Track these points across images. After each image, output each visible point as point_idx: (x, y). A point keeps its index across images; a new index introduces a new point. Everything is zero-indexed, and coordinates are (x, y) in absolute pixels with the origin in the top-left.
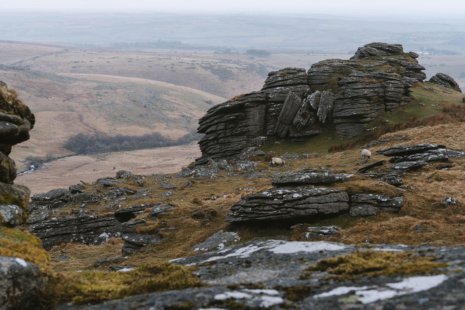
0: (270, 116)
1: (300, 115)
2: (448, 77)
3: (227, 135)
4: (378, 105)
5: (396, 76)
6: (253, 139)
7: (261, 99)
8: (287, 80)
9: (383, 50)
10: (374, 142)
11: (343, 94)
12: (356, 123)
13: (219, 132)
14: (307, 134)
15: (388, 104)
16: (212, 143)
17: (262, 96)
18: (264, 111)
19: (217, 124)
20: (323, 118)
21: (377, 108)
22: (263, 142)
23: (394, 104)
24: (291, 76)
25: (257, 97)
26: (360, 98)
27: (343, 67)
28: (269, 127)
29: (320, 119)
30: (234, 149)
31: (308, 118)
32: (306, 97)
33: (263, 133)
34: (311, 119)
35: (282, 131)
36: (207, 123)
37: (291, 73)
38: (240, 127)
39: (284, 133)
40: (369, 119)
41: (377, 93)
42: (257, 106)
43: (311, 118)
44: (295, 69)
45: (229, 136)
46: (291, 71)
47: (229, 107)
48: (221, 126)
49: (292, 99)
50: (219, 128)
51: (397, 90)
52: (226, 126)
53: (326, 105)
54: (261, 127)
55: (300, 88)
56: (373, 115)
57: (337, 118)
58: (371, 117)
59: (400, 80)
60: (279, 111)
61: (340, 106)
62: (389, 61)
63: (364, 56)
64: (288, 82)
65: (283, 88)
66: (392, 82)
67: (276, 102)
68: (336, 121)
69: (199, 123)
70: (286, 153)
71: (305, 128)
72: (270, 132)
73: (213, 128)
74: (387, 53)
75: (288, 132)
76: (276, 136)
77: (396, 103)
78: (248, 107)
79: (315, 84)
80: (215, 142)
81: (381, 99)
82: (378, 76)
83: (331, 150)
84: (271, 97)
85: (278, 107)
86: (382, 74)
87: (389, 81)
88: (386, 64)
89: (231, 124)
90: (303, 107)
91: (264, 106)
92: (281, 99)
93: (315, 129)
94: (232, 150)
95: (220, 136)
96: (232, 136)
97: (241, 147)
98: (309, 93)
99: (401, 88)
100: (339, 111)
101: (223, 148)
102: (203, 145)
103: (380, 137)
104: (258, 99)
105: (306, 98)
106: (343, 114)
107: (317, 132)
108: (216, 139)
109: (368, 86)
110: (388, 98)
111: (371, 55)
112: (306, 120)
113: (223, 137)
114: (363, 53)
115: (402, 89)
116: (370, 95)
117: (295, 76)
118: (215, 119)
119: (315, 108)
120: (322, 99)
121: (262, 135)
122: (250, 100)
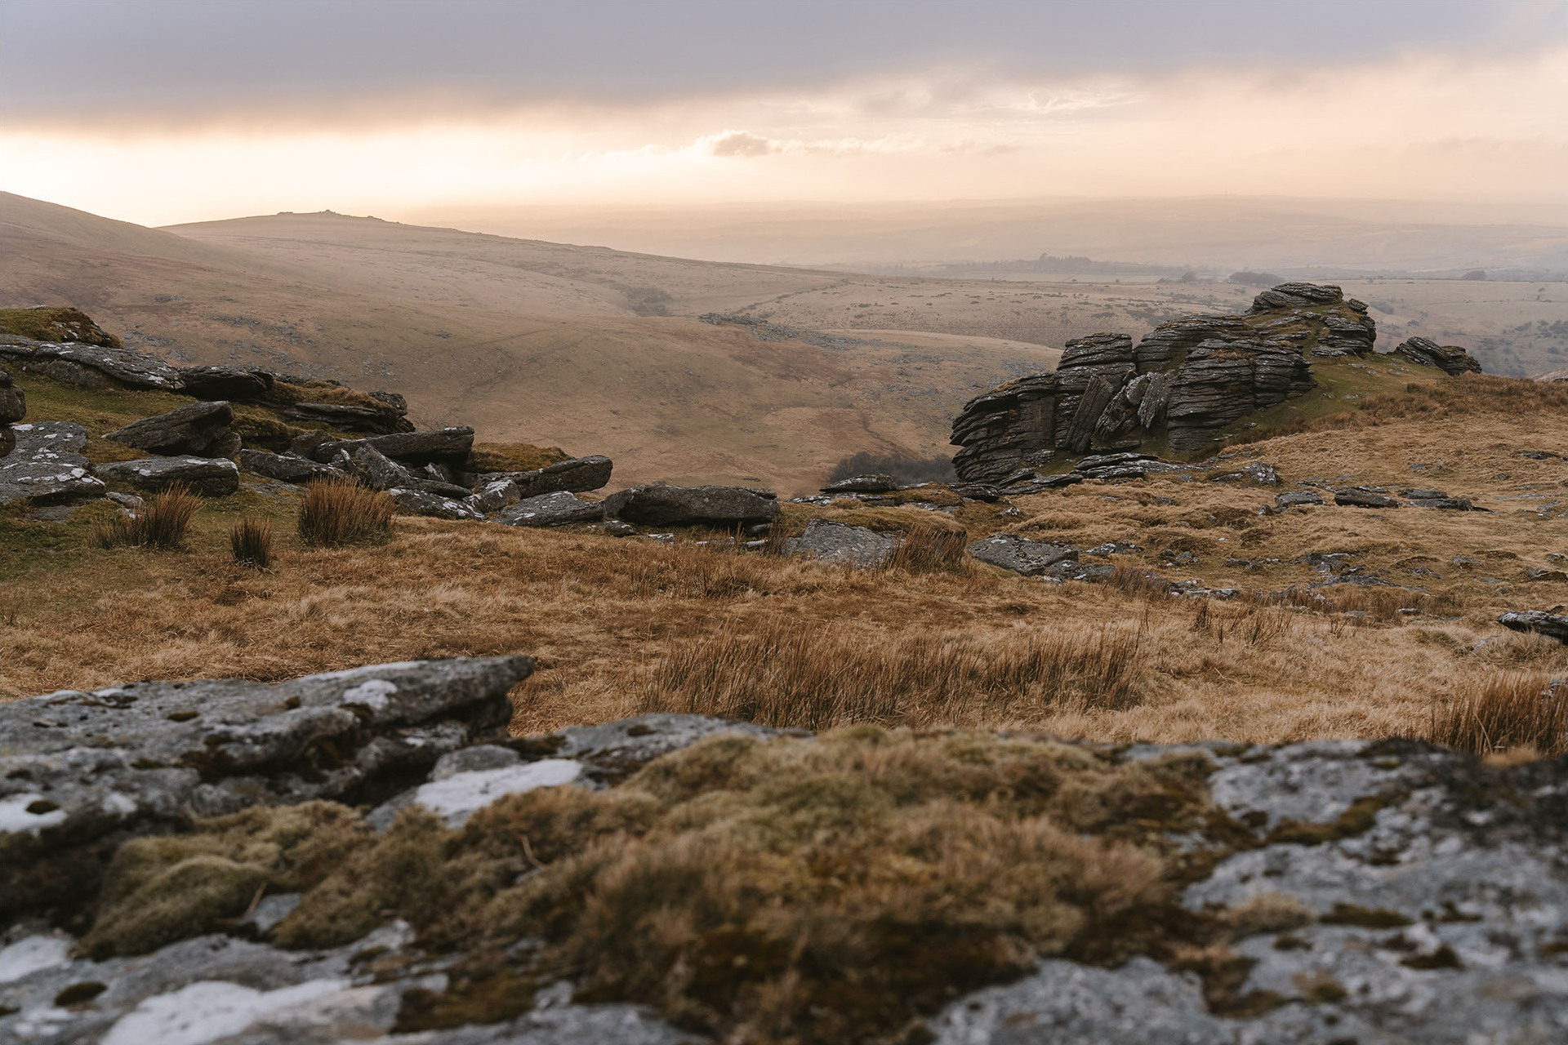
0: (1061, 416)
1: (1107, 414)
3: (990, 448)
4: (1240, 397)
6: (1031, 455)
7: (1045, 388)
8: (1094, 354)
9: (1301, 296)
11: (1180, 378)
12: (1196, 428)
13: (980, 443)
14: (1119, 447)
15: (1258, 395)
16: (970, 462)
17: (1047, 382)
18: (1051, 408)
19: (976, 428)
20: (1148, 419)
21: (1237, 403)
22: (1046, 460)
23: (1272, 395)
24: (1102, 347)
26: (1204, 384)
27: (1201, 330)
28: (1059, 435)
29: (1142, 420)
30: (999, 470)
31: (1123, 418)
32: (1125, 385)
33: (1049, 442)
34: (1128, 422)
35: (1079, 441)
36: (963, 428)
37: (1102, 343)
38: (1009, 434)
39: (1082, 444)
40: (1220, 420)
41: (1238, 375)
42: (1039, 399)
43: (1127, 419)
44: (1110, 336)
45: (993, 450)
46: (1102, 340)
47: (990, 400)
48: (982, 433)
49: (1097, 386)
50: (978, 436)
51: (1278, 370)
52: (989, 432)
53: (1156, 396)
54: (1046, 435)
55: (1116, 368)
56: (1228, 414)
57: (1171, 419)
58: (1224, 418)
59: (1288, 354)
60: (1075, 408)
61: (1176, 399)
62: (1305, 318)
63: (1263, 309)
64: (1095, 358)
65: (1085, 368)
66: (1271, 356)
67: (1072, 392)
68: (1172, 424)
69: (953, 428)
71: (1118, 433)
72: (1061, 443)
73: (970, 436)
74: (1305, 303)
75: (1089, 443)
77: (1276, 394)
78: (1023, 400)
79: (1148, 361)
80: (976, 460)
81: (1245, 387)
82: (1247, 346)
84: (1063, 383)
85: (1074, 401)
88: (1297, 322)
89: (996, 428)
90: (1116, 401)
91: (1052, 399)
92: (1080, 387)
93: (1134, 438)
94: (996, 473)
95: (982, 450)
96: (999, 449)
98: (1132, 376)
99: (1287, 367)
100: (1174, 408)
102: (958, 466)
104: (1040, 386)
105: (1125, 387)
106: (1180, 412)
107: (1137, 442)
108: (976, 454)
109: (1221, 365)
110: (1259, 385)
111: (1275, 306)
112: (1118, 423)
113: (985, 452)
114: (1263, 303)
115: (1289, 370)
116: (1222, 380)
117: (1109, 347)
118: (973, 421)
119: (1135, 402)
120: (1151, 387)
121: (1046, 448)
122: (1025, 388)
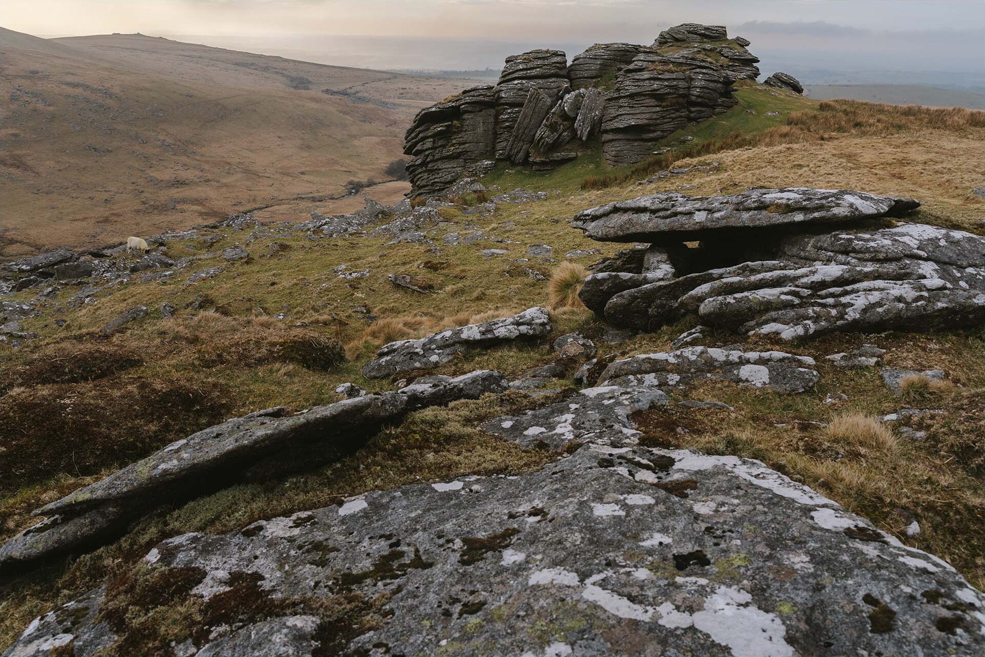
0: (501, 128)
1: (545, 125)
2: (791, 78)
3: (436, 157)
4: (677, 110)
5: (711, 63)
6: (473, 165)
7: (486, 99)
8: (533, 68)
9: (696, 34)
10: (661, 173)
11: (618, 90)
12: (636, 140)
13: (427, 153)
14: (556, 159)
15: (693, 109)
16: (420, 170)
17: (488, 94)
18: (492, 120)
19: (423, 139)
20: (583, 131)
21: (673, 116)
22: (486, 170)
23: (703, 109)
24: (539, 62)
25: (479, 95)
26: (645, 95)
27: (628, 51)
28: (499, 146)
29: (579, 132)
30: (443, 180)
31: (560, 131)
32: (562, 98)
33: (489, 153)
34: (565, 134)
35: (519, 152)
36: (413, 138)
37: (539, 58)
38: (453, 145)
39: (521, 155)
40: (659, 133)
41: (676, 88)
42: (481, 111)
43: (564, 131)
44: (547, 52)
45: (438, 160)
46: (540, 55)
47: (435, 111)
48: (428, 144)
49: (536, 98)
50: (425, 147)
51: (712, 85)
52: (434, 142)
53: (591, 110)
54: (486, 146)
55: (552, 82)
56: (666, 127)
57: (606, 132)
58: (662, 131)
59: (717, 69)
60: (514, 120)
61: (612, 111)
62: (704, 49)
63: (666, 42)
64: (534, 72)
65: (524, 82)
66: (704, 71)
67: (512, 105)
68: (606, 137)
69: (405, 139)
70: (516, 190)
71: (555, 146)
72: (501, 154)
73: (419, 147)
74: (702, 39)
75: (527, 155)
76: (509, 160)
77: (707, 109)
78: (466, 112)
79: (580, 78)
80: (424, 168)
81: (681, 100)
82: (681, 60)
83: (584, 187)
84: (503, 96)
85: (514, 113)
86: (687, 58)
87: (698, 70)
89: (440, 139)
90: (553, 113)
91: (492, 111)
92: (519, 100)
93: (570, 151)
94: (441, 182)
95: (428, 160)
96: (442, 159)
97: (452, 176)
98: (567, 91)
99: (718, 82)
100: (611, 120)
101: (431, 178)
103: (672, 166)
104: (482, 98)
105: (562, 100)
106: (616, 124)
107: (573, 154)
108: (424, 164)
109: (660, 76)
110: (694, 98)
111: (677, 40)
112: (556, 135)
113: (431, 161)
114: (664, 38)
115: (719, 85)
116: (662, 92)
117: (546, 62)
118: (420, 132)
119: (572, 115)
120: (586, 101)
121: (487, 159)
122: (468, 99)
